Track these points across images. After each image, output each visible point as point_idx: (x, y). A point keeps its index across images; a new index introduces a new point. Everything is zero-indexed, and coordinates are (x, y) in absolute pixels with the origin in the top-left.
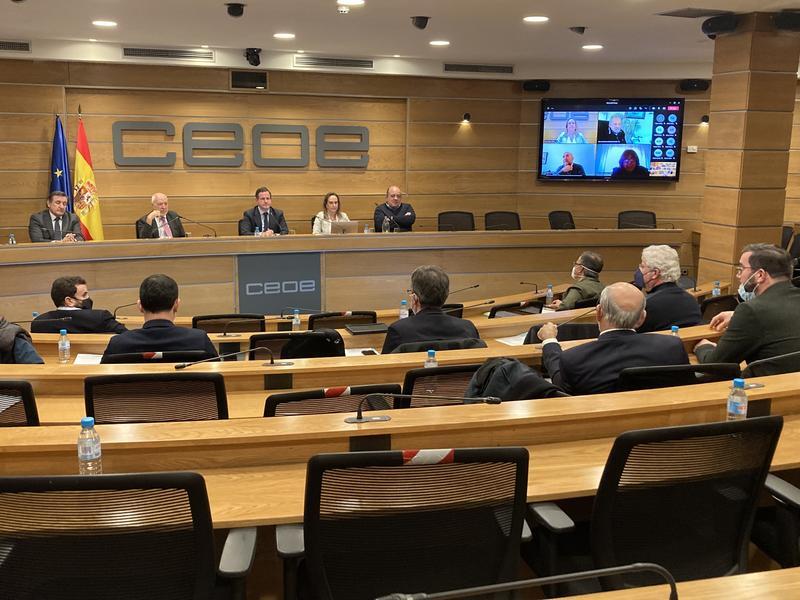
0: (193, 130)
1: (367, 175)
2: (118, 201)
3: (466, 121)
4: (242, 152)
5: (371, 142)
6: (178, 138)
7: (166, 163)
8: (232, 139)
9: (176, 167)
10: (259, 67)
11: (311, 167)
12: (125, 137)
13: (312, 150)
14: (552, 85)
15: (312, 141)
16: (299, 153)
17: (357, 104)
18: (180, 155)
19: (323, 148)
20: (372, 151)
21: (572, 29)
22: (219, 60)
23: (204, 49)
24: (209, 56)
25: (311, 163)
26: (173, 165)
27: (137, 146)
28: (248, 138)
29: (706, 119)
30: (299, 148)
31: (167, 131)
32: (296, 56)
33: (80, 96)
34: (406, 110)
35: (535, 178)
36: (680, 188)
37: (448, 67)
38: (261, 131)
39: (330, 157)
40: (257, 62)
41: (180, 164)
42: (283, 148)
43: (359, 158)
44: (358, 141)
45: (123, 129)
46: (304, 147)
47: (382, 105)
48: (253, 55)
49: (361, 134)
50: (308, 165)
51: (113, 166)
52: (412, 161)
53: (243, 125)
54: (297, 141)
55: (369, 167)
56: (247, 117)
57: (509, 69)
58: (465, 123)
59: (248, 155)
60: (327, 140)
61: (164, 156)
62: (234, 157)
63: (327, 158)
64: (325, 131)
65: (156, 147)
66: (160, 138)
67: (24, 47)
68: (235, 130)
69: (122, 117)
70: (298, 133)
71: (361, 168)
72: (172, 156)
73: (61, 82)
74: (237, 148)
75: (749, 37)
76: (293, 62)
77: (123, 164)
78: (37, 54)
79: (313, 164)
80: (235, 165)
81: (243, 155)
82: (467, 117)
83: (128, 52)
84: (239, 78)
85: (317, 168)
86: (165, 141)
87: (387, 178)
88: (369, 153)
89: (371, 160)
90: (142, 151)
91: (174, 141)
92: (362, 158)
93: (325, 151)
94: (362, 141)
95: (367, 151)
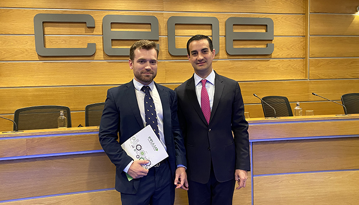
0: (112, 22)
1: (271, 63)
4: (158, 43)
5: (275, 33)
6: (98, 30)
7: (87, 54)
8: (149, 30)
9: (96, 57)
11: (220, 57)
12: (48, 30)
13: (222, 39)
15: (222, 32)
18: (100, 46)
19: (232, 38)
20: (276, 41)
25: (220, 52)
26: (94, 55)
31: (87, 23)
39: (238, 46)
41: (100, 54)
43: (264, 47)
44: (264, 31)
45: (45, 21)
52: (313, 49)
53: (158, 18)
54: (209, 32)
55: (273, 55)
60: (235, 31)
61: (86, 47)
63: (235, 47)
65: (78, 39)
68: (150, 22)
71: (266, 56)
72: (92, 46)
77: (46, 56)
79: (222, 53)
85: (226, 56)
86: (85, 33)
87: (290, 65)
88: (273, 42)
89: (275, 49)
90: (64, 42)
91: (94, 33)
92: (267, 46)
93: (234, 40)
94: (267, 31)
95: (272, 40)
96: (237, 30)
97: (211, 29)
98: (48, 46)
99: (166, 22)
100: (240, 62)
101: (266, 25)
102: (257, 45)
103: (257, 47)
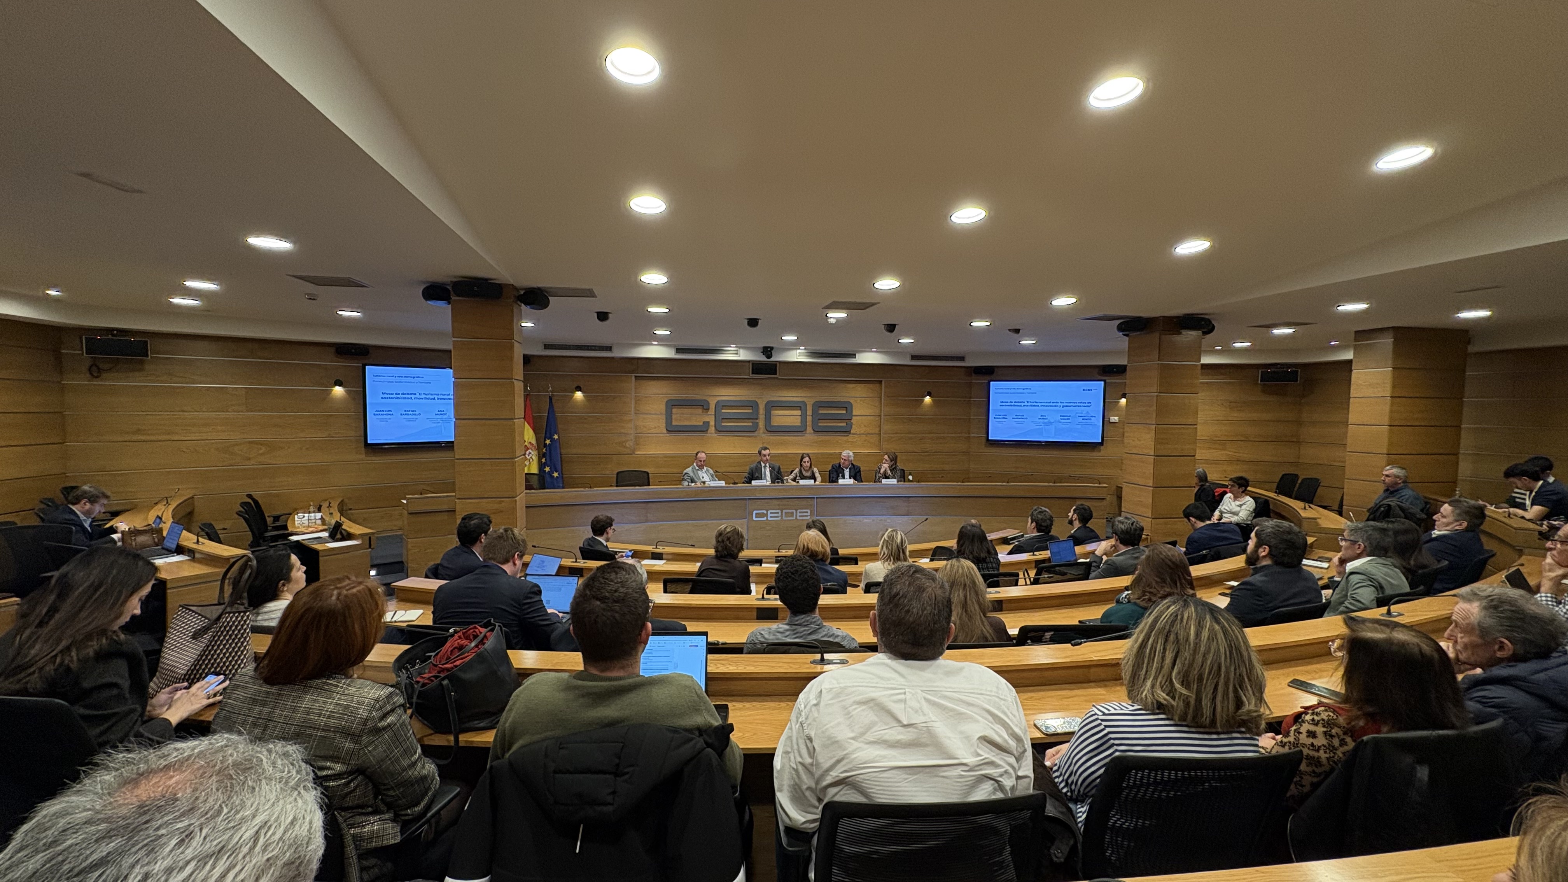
0: (721, 405)
1: (851, 437)
2: (666, 456)
3: (928, 397)
4: (757, 421)
5: (854, 413)
6: (712, 411)
7: (703, 429)
8: (751, 411)
9: (709, 432)
10: (772, 359)
11: (808, 432)
12: (674, 411)
13: (809, 418)
14: (996, 369)
15: (809, 412)
16: (800, 421)
17: (842, 385)
18: (712, 423)
19: (817, 418)
20: (855, 420)
21: (1009, 330)
22: (743, 355)
23: (732, 348)
24: (736, 353)
26: (707, 430)
27: (682, 417)
28: (762, 411)
29: (1124, 396)
30: (800, 417)
31: (704, 406)
32: (798, 351)
33: (644, 381)
34: (881, 389)
35: (984, 440)
36: (1104, 451)
37: (914, 357)
38: (771, 406)
39: (822, 424)
40: (769, 357)
41: (712, 429)
42: (788, 418)
43: (844, 424)
44: (844, 412)
45: (672, 404)
46: (804, 417)
47: (863, 385)
48: (768, 351)
49: (847, 407)
50: (806, 430)
51: (665, 431)
52: (886, 427)
53: (759, 402)
54: (798, 412)
55: (852, 432)
56: (762, 396)
57: (962, 359)
58: (928, 399)
59: (761, 423)
60: (821, 412)
61: (701, 424)
62: (750, 424)
63: (820, 425)
64: (818, 405)
65: (695, 418)
66: (700, 411)
67: (609, 348)
68: (753, 405)
69: (672, 397)
70: (800, 406)
71: (847, 432)
72: (707, 424)
73: (633, 372)
74: (754, 418)
75: (1157, 335)
76: (798, 356)
77: (671, 430)
78: (617, 353)
79: (809, 429)
80: (753, 430)
81: (757, 423)
82: (929, 394)
83: (679, 351)
84: (757, 368)
87: (866, 440)
92: (847, 424)
94: (847, 412)
95: (851, 419)
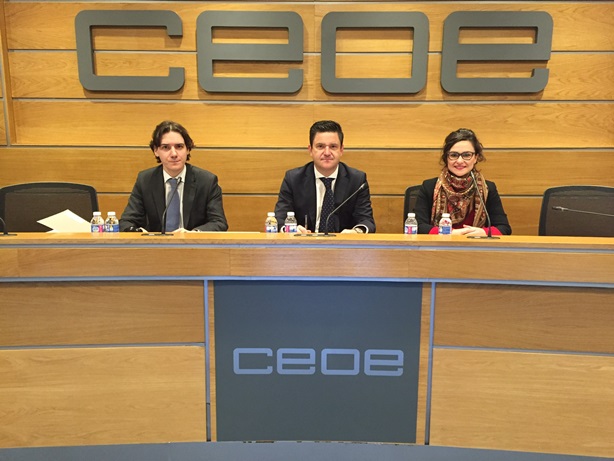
4: (301, 67)
5: (555, 45)
6: (189, 41)
8: (284, 42)
9: (185, 95)
11: (428, 96)
12: (101, 41)
13: (434, 60)
15: (435, 44)
16: (408, 66)
18: (192, 73)
19: (456, 57)
25: (429, 86)
28: (313, 41)
30: (408, 57)
31: (168, 28)
38: (337, 26)
39: (467, 74)
41: (192, 89)
44: (529, 40)
45: (93, 25)
46: (419, 56)
49: (536, 28)
50: (423, 90)
53: (304, 17)
54: (406, 44)
55: (546, 95)
60: (463, 41)
61: (166, 74)
62: (285, 76)
63: (462, 75)
64: (462, 23)
65: (152, 59)
66: (158, 41)
68: (287, 26)
69: (92, 3)
70: (409, 27)
72: (178, 73)
74: (293, 60)
77: (102, 90)
79: (433, 90)
81: (302, 73)
85: (440, 95)
86: (166, 46)
87: (583, 116)
88: (548, 65)
89: (551, 80)
90: (128, 65)
91: (182, 47)
92: (533, 75)
93: (459, 62)
94: (535, 41)
95: (546, 61)
96: (469, 39)
97: (412, 37)
98: (101, 72)
99: (319, 24)
100: (470, 108)
101: (536, 29)
102: (510, 71)
103: (512, 75)
